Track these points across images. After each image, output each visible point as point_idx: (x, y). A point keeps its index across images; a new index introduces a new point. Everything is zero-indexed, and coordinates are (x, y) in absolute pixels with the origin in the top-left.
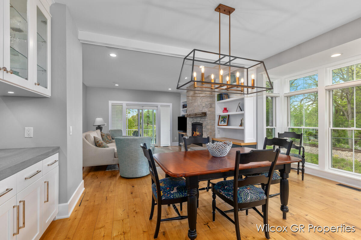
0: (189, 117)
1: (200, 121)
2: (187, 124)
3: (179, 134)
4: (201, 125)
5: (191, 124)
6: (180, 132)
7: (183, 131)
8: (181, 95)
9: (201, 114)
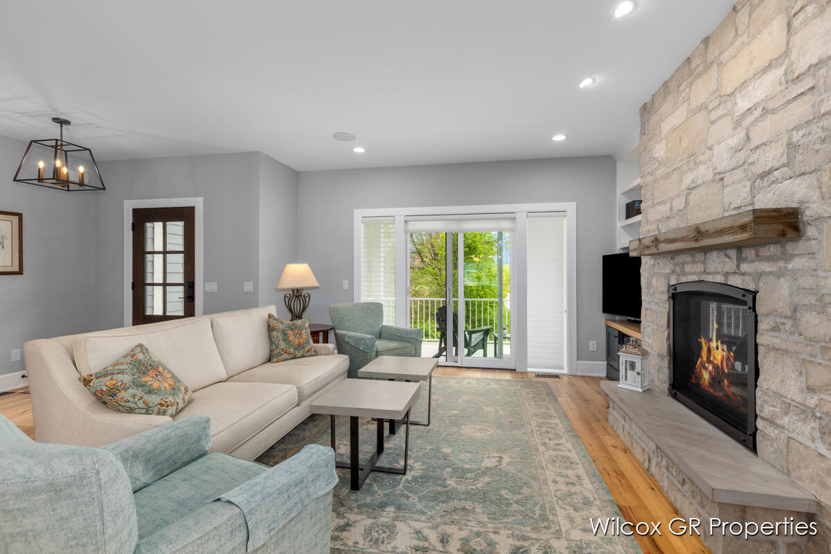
0: (654, 250)
1: (726, 274)
2: (644, 291)
3: (608, 327)
4: (747, 300)
5: (665, 289)
6: (615, 321)
7: (625, 318)
8: (618, 164)
9: (743, 228)
